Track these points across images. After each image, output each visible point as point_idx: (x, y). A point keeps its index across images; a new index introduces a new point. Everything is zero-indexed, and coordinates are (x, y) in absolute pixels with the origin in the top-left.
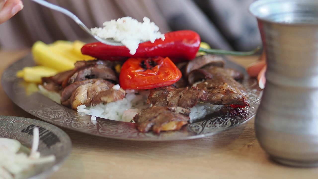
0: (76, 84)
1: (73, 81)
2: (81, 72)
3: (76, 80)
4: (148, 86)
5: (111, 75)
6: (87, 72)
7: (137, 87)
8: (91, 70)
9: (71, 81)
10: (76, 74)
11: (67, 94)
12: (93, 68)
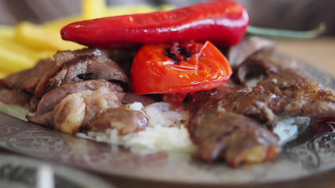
0: (64, 89)
1: (60, 82)
2: (72, 68)
3: (65, 81)
4: (187, 88)
5: (120, 73)
6: (81, 67)
7: (171, 90)
8: (88, 65)
9: (56, 83)
10: (64, 72)
11: (47, 104)
12: (90, 62)
